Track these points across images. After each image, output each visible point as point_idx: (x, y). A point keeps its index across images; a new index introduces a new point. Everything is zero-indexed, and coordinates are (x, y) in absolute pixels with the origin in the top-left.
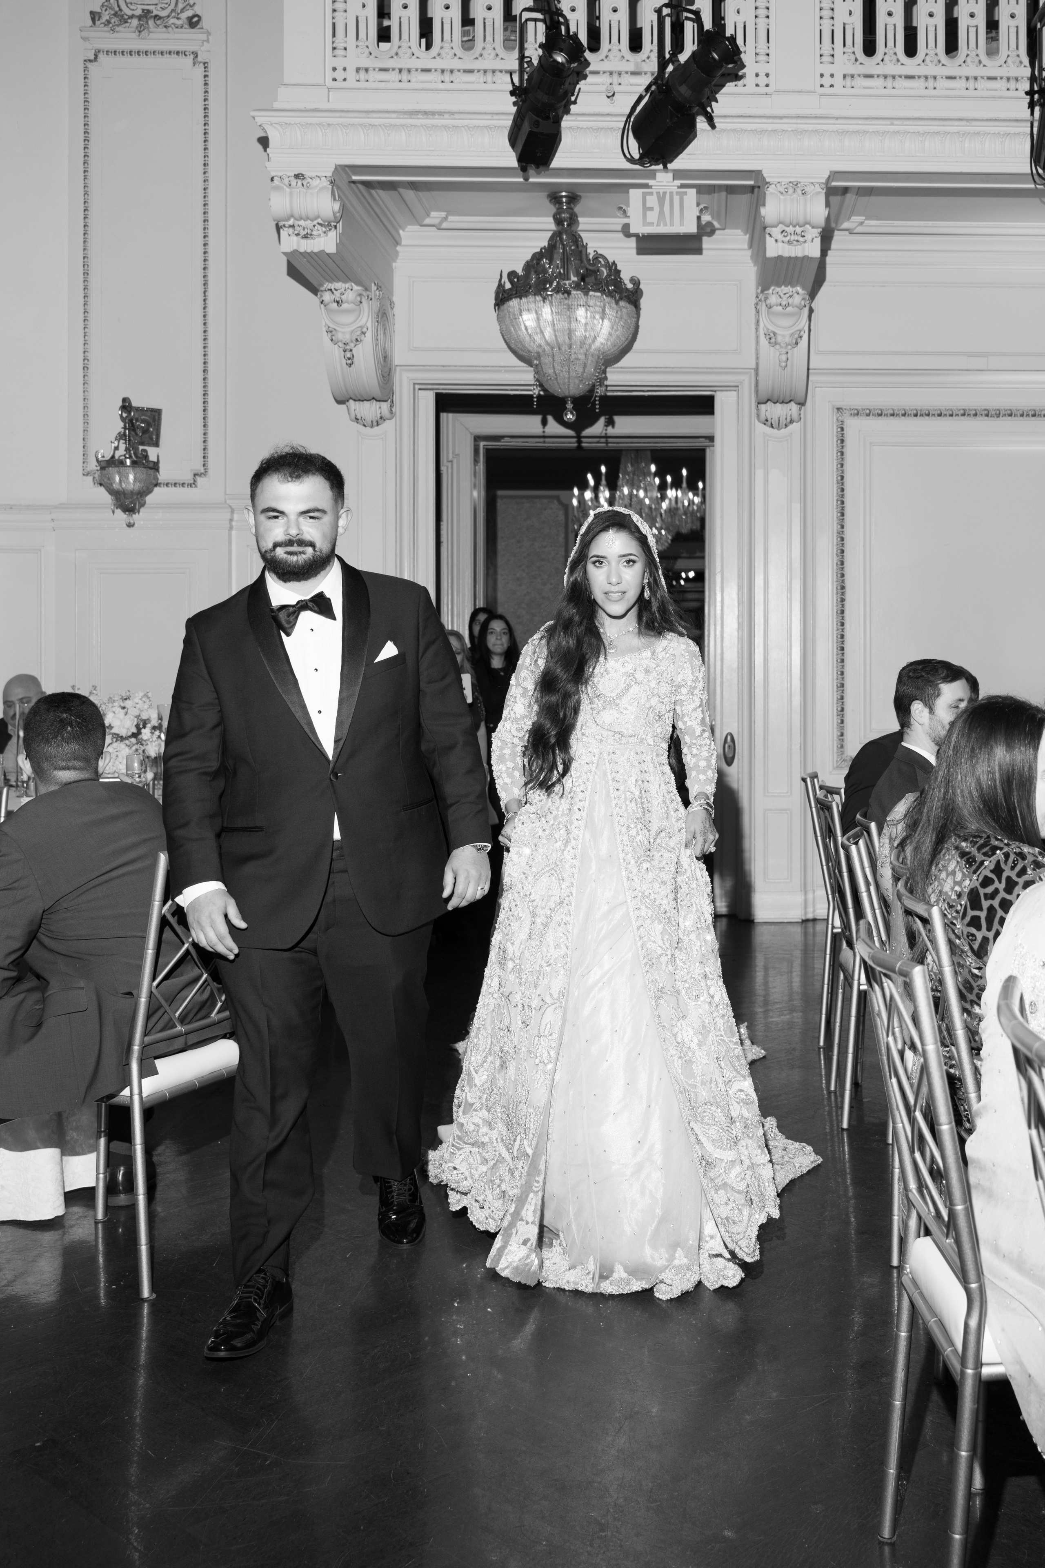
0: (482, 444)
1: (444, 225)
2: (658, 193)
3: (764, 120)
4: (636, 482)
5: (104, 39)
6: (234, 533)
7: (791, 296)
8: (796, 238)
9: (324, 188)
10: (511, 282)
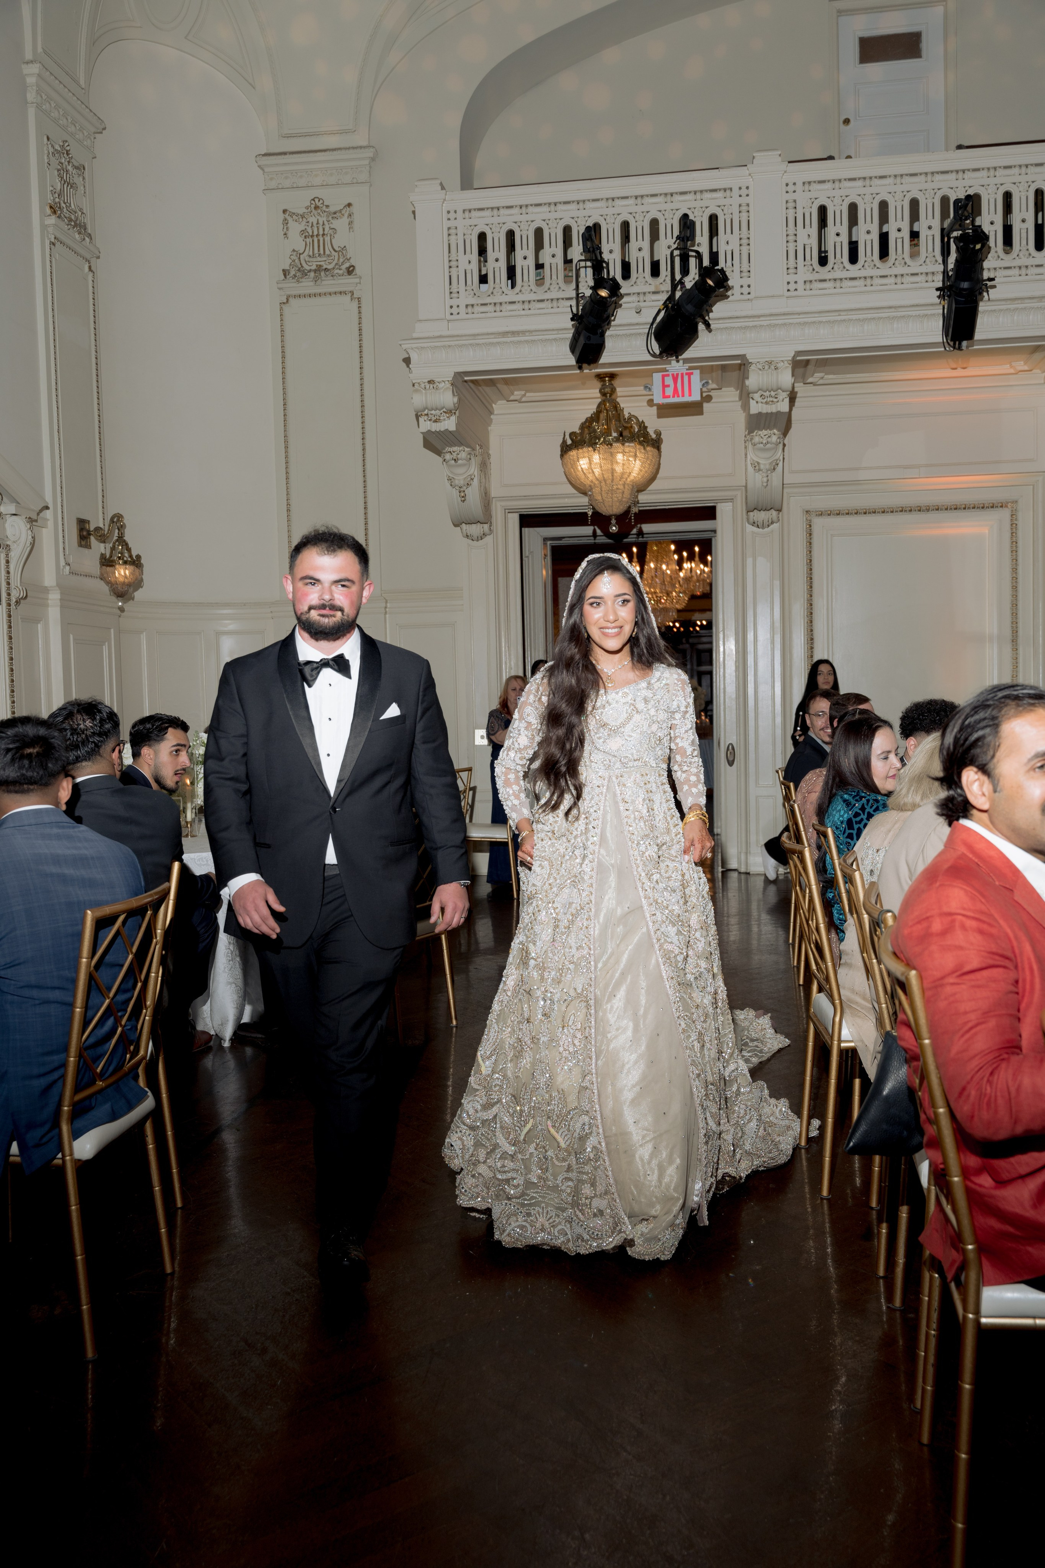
0: (549, 543)
1: (524, 399)
2: (673, 375)
3: (747, 320)
4: (660, 558)
5: (293, 287)
6: (387, 616)
7: (769, 437)
8: (771, 399)
9: (447, 388)
10: (571, 438)
